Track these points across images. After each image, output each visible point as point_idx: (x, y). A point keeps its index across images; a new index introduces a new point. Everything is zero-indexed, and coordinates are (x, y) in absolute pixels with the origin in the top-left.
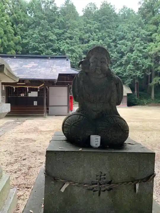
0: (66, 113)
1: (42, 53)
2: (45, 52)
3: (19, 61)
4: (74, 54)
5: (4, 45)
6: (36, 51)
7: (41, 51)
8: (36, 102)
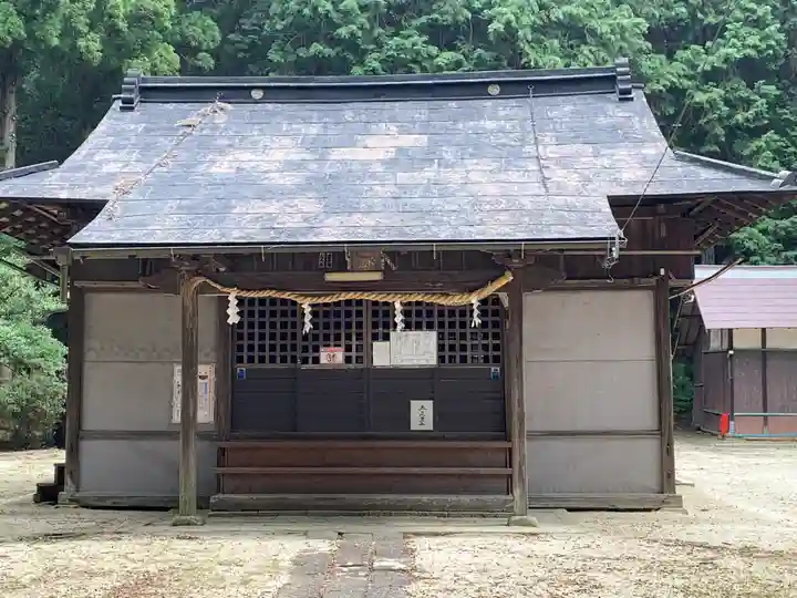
0: (646, 489)
1: (361, 55)
2: (380, 45)
3: (292, 119)
4: (585, 49)
5: (111, 16)
6: (316, 48)
7: (351, 44)
8: (429, 404)
